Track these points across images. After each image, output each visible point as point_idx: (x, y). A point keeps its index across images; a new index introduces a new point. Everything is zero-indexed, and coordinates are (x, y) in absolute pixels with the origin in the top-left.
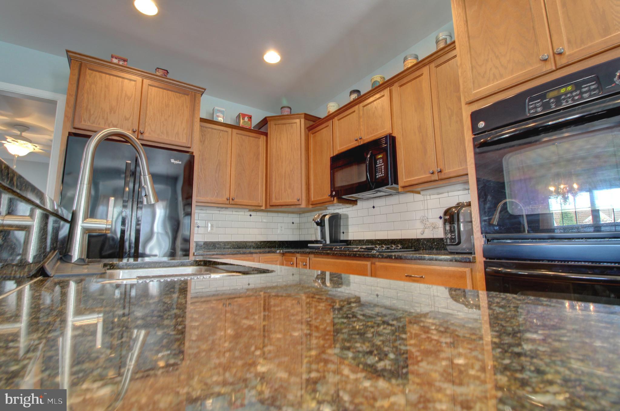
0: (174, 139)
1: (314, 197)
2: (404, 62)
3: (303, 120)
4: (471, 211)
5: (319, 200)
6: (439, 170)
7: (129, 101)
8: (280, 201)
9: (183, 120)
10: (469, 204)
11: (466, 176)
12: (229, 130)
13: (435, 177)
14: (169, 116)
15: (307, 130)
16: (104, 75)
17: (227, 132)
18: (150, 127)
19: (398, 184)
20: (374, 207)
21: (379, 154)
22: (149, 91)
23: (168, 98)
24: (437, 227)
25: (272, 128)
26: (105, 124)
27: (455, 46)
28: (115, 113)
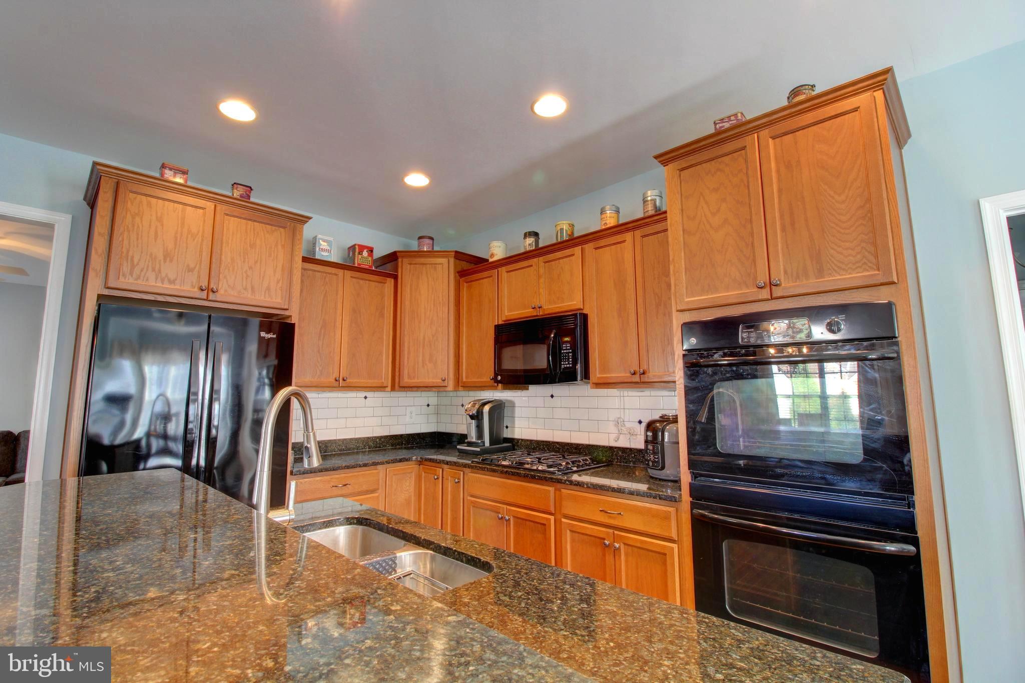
0: (262, 298)
1: (467, 377)
2: (601, 213)
3: (452, 260)
4: (677, 428)
5: (475, 382)
6: (642, 371)
7: (194, 240)
8: (416, 380)
9: (276, 267)
10: (675, 420)
11: (672, 384)
12: (340, 272)
13: (636, 378)
14: (256, 262)
15: (457, 275)
16: (154, 201)
17: (336, 275)
18: (227, 281)
19: (589, 379)
20: (552, 396)
21: (566, 336)
22: (225, 224)
23: (254, 234)
24: (635, 433)
25: (405, 268)
26: (156, 279)
27: (666, 217)
28: (171, 261)
